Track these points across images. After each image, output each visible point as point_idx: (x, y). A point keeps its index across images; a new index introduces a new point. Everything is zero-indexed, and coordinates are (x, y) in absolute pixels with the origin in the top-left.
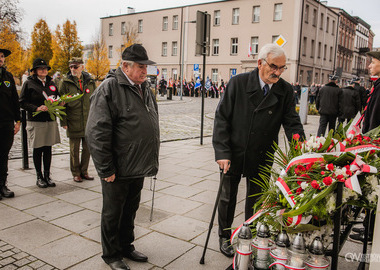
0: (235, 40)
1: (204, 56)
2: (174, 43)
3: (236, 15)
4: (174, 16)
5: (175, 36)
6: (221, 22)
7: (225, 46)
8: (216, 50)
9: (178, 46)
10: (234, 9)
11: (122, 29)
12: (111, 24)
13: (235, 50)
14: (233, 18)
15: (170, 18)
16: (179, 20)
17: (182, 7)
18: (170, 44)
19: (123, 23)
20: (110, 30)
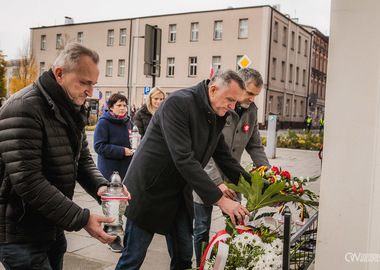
0: (193, 60)
1: (154, 77)
2: (121, 61)
3: (195, 30)
4: (122, 30)
5: (123, 53)
6: (178, 38)
7: (181, 67)
8: (171, 71)
9: (125, 66)
10: (193, 24)
11: (58, 42)
12: (43, 36)
13: (193, 71)
14: (192, 33)
15: (117, 32)
16: (127, 35)
17: (132, 19)
18: (116, 63)
19: (59, 35)
20: (42, 44)
